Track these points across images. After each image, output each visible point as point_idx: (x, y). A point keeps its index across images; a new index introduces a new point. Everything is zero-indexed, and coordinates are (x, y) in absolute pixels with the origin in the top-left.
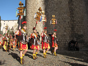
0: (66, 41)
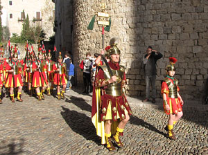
0: (200, 74)
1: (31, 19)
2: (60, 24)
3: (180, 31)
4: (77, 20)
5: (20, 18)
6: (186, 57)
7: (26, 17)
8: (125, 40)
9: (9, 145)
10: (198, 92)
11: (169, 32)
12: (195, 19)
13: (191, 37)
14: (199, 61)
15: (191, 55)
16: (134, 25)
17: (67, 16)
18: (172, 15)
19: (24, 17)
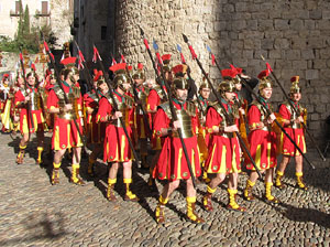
0: (315, 111)
1: (32, 13)
2: (84, 24)
3: (286, 46)
4: (122, 23)
5: (14, 10)
7: (24, 8)
8: (203, 57)
9: (42, 224)
11: (271, 47)
12: (309, 29)
13: (304, 55)
14: (315, 92)
15: (303, 83)
16: (216, 35)
18: (276, 21)
19: (21, 10)
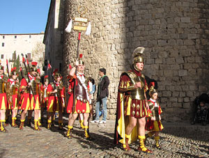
0: (186, 96)
3: (166, 56)
6: (173, 80)
8: (114, 65)
10: (185, 115)
11: (156, 57)
12: (180, 45)
13: (177, 61)
14: (185, 84)
15: (178, 78)
16: (122, 51)
17: (57, 55)
18: (159, 41)
19: (15, 58)
